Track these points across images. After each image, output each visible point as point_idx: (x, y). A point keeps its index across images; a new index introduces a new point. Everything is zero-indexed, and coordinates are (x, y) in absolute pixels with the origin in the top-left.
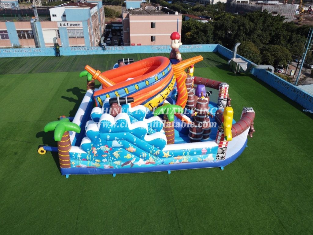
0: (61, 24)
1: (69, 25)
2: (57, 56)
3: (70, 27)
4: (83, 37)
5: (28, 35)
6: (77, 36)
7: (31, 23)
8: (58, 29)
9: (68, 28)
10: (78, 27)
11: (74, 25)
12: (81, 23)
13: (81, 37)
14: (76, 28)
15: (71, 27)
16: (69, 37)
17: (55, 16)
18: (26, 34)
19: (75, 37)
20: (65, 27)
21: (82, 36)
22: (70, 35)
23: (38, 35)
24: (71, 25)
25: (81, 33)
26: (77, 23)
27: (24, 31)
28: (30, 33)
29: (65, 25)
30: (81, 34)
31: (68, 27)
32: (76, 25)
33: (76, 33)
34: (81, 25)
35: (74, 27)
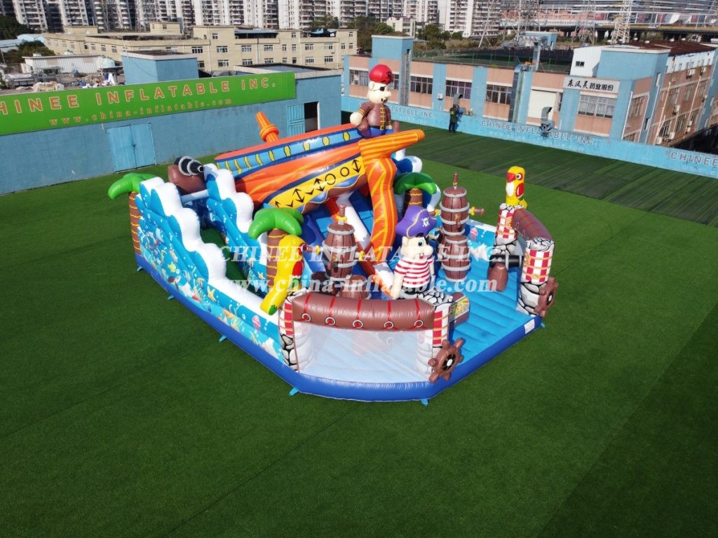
0: (571, 81)
1: (588, 85)
2: (450, 131)
3: (589, 89)
4: (610, 117)
5: (503, 95)
6: (598, 111)
7: (516, 74)
8: (561, 91)
9: (583, 91)
10: (607, 93)
11: (598, 87)
12: (616, 85)
13: (606, 116)
14: (601, 94)
15: (592, 90)
16: (580, 113)
17: (582, 64)
18: (500, 93)
19: (592, 114)
20: (578, 88)
21: (609, 113)
22: (584, 108)
23: (519, 99)
24: (592, 85)
25: (608, 107)
26: (608, 83)
27: (498, 88)
28: (507, 92)
29: (580, 84)
30: (609, 109)
31: (585, 89)
32: (604, 87)
33: (597, 106)
34: (616, 90)
35: (597, 90)
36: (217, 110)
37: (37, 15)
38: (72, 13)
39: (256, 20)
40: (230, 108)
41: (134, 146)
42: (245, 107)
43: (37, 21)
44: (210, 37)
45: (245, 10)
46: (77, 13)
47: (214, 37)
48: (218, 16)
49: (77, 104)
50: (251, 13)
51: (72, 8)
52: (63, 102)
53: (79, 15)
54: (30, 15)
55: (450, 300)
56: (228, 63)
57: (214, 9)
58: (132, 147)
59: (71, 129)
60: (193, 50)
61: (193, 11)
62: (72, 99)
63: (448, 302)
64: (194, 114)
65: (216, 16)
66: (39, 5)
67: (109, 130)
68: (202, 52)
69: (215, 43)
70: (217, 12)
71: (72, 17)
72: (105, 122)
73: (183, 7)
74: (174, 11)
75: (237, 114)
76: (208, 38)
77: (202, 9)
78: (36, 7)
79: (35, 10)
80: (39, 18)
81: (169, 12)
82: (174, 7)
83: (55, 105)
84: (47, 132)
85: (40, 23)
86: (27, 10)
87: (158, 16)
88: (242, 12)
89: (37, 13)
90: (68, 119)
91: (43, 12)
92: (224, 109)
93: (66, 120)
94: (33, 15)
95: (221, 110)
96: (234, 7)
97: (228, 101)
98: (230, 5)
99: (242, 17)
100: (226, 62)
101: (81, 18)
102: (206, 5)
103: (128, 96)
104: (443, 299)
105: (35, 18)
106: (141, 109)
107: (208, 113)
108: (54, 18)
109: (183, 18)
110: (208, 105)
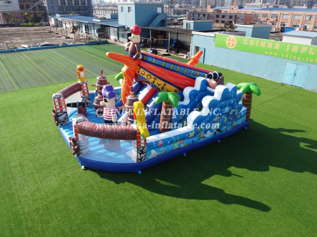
41: (295, 75)
49: (277, 48)
58: (294, 75)
62: (277, 45)
67: (287, 63)
72: (287, 59)
83: (269, 46)
84: (263, 56)
90: (267, 52)
93: (271, 53)
103: (303, 50)
106: (307, 58)
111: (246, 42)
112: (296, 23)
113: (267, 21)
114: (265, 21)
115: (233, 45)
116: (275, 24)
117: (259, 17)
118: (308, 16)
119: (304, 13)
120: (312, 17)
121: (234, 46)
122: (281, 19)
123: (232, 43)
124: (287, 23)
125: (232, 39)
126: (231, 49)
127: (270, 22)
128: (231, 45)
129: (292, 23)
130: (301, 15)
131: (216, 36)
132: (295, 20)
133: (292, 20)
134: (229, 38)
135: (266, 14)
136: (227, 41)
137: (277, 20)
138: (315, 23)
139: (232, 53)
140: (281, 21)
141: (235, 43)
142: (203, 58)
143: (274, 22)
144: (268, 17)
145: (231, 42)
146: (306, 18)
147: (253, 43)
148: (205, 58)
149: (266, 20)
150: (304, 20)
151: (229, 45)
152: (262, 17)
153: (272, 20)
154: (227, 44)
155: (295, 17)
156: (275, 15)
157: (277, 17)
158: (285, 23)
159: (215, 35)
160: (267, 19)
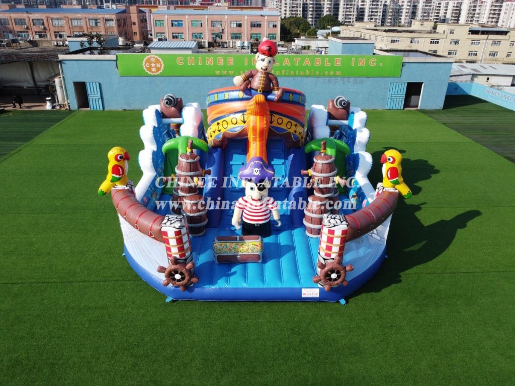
36: (328, 79)
37: (351, 15)
38: (372, 14)
39: (509, 21)
40: (339, 78)
42: (352, 79)
43: (350, 18)
44: (448, 32)
45: (502, 13)
46: (376, 14)
47: (451, 33)
48: (479, 17)
49: (232, 63)
50: (506, 15)
51: (374, 10)
52: (225, 61)
53: (377, 15)
54: (347, 15)
55: (177, 227)
56: (456, 53)
57: (477, 11)
59: (226, 78)
60: (431, 42)
61: (460, 14)
62: (230, 60)
63: (174, 227)
64: (309, 79)
65: (477, 17)
66: (354, 8)
68: (438, 43)
69: (451, 37)
70: (479, 14)
71: (371, 17)
73: (453, 10)
74: (446, 13)
75: (344, 83)
76: (446, 33)
77: (468, 12)
78: (352, 10)
79: (351, 12)
80: (352, 17)
81: (441, 14)
82: (446, 10)
83: (220, 63)
84: (214, 78)
85: (351, 20)
86: (346, 11)
87: (431, 17)
88: (499, 14)
89: (352, 13)
90: (219, 72)
91: (355, 13)
92: (333, 78)
93: (225, 72)
94: (349, 15)
95: (331, 78)
96: (494, 10)
97: (338, 73)
98: (491, 8)
99: (498, 18)
100: (455, 52)
101: (378, 17)
102: (472, 8)
104: (171, 224)
105: (350, 17)
107: (321, 80)
108: (361, 17)
109: (450, 18)
110: (322, 74)
111: (181, 61)
112: (79, 32)
113: (27, 32)
114: (24, 32)
115: (158, 69)
116: (44, 35)
117: (11, 25)
118: (92, 19)
119: (85, 16)
120: (99, 21)
121: (161, 71)
122: (52, 27)
123: (156, 66)
124: (64, 33)
125: (153, 60)
126: (154, 76)
127: (34, 33)
128: (154, 69)
129: (72, 32)
130: (80, 19)
131: (118, 58)
132: (75, 27)
133: (70, 28)
134: (147, 58)
135: (20, 19)
136: (144, 64)
137: (45, 28)
138: (107, 30)
139: (158, 82)
140: (52, 30)
141: (161, 65)
142: (100, 101)
143: (41, 32)
144: (27, 23)
145: (153, 65)
146: (91, 24)
147: (193, 61)
148: (105, 100)
149: (26, 30)
150: (88, 26)
151: (149, 69)
152: (16, 24)
153: (35, 28)
154: (146, 69)
155: (73, 23)
156: (38, 19)
157: (43, 24)
158: (62, 33)
159: (117, 56)
160: (27, 28)
